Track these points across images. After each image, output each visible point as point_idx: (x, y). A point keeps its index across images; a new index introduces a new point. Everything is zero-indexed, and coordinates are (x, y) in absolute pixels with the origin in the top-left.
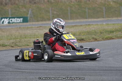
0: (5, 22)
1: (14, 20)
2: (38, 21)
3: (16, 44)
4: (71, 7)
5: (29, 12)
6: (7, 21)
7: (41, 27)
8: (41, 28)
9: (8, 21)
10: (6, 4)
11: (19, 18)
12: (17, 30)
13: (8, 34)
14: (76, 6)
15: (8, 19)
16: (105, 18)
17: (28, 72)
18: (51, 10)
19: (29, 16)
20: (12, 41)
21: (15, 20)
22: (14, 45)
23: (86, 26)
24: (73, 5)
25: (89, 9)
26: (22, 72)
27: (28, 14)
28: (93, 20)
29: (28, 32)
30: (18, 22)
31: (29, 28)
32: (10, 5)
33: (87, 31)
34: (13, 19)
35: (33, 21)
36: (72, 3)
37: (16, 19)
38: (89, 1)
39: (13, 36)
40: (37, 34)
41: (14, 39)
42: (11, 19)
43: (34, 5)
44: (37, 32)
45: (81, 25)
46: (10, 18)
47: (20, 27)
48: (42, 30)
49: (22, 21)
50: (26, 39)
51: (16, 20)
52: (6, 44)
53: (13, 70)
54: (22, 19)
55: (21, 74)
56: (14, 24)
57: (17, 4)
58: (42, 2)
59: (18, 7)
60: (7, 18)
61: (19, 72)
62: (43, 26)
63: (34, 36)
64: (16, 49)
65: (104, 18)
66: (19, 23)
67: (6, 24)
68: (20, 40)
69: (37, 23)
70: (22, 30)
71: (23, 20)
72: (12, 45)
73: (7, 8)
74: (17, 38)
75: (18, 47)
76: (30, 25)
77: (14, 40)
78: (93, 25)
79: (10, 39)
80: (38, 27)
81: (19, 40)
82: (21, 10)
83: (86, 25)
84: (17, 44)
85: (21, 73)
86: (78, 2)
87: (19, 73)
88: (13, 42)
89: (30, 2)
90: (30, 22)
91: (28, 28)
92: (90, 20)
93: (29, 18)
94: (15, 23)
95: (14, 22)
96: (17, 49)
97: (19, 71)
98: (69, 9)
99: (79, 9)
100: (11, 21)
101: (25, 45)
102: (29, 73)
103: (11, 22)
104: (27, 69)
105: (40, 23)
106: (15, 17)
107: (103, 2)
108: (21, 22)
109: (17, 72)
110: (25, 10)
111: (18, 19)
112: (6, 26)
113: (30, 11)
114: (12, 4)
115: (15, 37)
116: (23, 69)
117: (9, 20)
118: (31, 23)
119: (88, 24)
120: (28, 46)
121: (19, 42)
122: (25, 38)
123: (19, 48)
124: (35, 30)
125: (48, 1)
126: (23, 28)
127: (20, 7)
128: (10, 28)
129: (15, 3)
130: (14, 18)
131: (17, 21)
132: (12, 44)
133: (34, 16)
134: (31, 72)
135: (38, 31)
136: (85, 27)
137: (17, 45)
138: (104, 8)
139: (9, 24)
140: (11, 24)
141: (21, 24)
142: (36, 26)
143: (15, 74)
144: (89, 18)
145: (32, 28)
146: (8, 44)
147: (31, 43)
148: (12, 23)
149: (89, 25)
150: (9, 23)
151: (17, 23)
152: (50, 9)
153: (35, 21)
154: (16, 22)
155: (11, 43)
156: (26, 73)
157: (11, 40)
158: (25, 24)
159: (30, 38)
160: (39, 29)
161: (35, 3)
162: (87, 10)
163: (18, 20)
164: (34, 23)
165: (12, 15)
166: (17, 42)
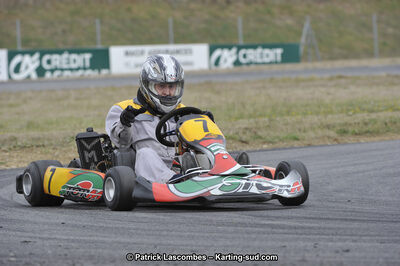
0: (226, 61)
1: (253, 55)
2: (332, 58)
3: (256, 133)
5: (302, 26)
6: (231, 56)
7: (340, 77)
8: (343, 81)
9: (234, 58)
10: (228, 2)
11: (271, 47)
12: (264, 88)
13: (231, 100)
15: (234, 50)
17: (290, 227)
18: (378, 22)
19: (303, 40)
20: (244, 123)
21: (258, 56)
22: (249, 138)
26: (272, 226)
27: (300, 34)
29: (300, 94)
30: (267, 60)
31: (303, 81)
32: (240, 4)
34: (250, 51)
35: (317, 59)
37: (259, 50)
39: (247, 107)
40: (327, 100)
41: (250, 116)
42: (243, 52)
43: (322, 6)
44: (329, 94)
46: (239, 48)
47: (272, 80)
48: (345, 88)
49: (279, 59)
50: (288, 119)
51: (262, 54)
54: (279, 51)
55: (268, 234)
56: (252, 67)
57: (263, 2)
59: (269, 12)
60: (230, 48)
61: (263, 226)
62: (349, 74)
63: (319, 107)
64: (255, 151)
66: (271, 63)
67: (228, 69)
68: (271, 120)
69: (328, 65)
70: (280, 87)
71: (283, 55)
72: (244, 138)
73: (232, 15)
74: (261, 115)
75: (264, 143)
76: (306, 71)
77: (252, 120)
79: (237, 118)
80: (331, 79)
81: (266, 119)
82: (278, 22)
84: (260, 133)
85: (269, 230)
87: (261, 229)
88: (246, 129)
90: (307, 60)
93: (302, 50)
94: (256, 64)
95: (254, 60)
96: (260, 151)
97: (263, 222)
100: (245, 56)
101: (286, 138)
102: (293, 231)
103: (242, 60)
105: (339, 64)
106: (255, 43)
108: (276, 62)
109: (257, 225)
110: (289, 22)
111: (267, 51)
112: (228, 73)
113: (307, 25)
114: (247, 2)
115: (255, 111)
117: (237, 53)
118: (310, 65)
120: (298, 139)
121: (268, 126)
122: (288, 113)
123: (265, 146)
124: (323, 90)
126: (284, 81)
127: (275, 11)
128: (238, 79)
130: (255, 47)
131: (262, 57)
132: (244, 133)
133: (320, 41)
134: (303, 228)
135: (332, 90)
137: (260, 137)
139: (238, 69)
140: (245, 68)
141: (275, 68)
142: (327, 76)
143: (248, 233)
145: (312, 80)
146: (231, 133)
147: (305, 131)
148: (248, 64)
150: (237, 63)
151: (264, 63)
152: (375, 18)
153: (323, 59)
154: (259, 60)
155: (241, 131)
156: (286, 231)
157: (241, 121)
158: (289, 67)
159: (305, 114)
160: (335, 86)
163: (267, 56)
164: (319, 65)
165: (247, 36)
166: (259, 129)
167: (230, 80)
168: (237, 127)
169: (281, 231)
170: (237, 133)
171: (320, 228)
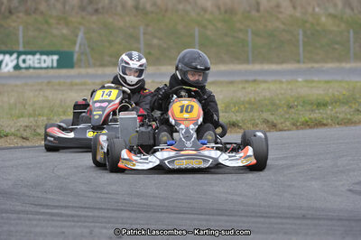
0: (7, 65)
1: (32, 60)
2: (102, 65)
3: (35, 130)
4: (204, 27)
5: (77, 36)
6: (12, 61)
9: (15, 62)
10: (10, 12)
11: (48, 53)
12: (41, 90)
13: (12, 101)
14: (219, 25)
15: (15, 56)
16: (304, 63)
17: (68, 216)
18: (144, 34)
19: (77, 48)
20: (24, 122)
21: (36, 61)
22: (29, 135)
23: (247, 86)
24: (209, 21)
25: (256, 34)
26: (52, 215)
27: (75, 43)
28: (266, 67)
29: (73, 96)
30: (44, 65)
31: (76, 84)
32: (21, 15)
33: (247, 99)
34: (29, 57)
35: (89, 66)
36: (207, 16)
37: (38, 56)
38: (258, 11)
39: (27, 107)
41: (30, 115)
42: (23, 57)
43: (94, 18)
45: (232, 83)
46: (20, 54)
47: (49, 82)
49: (55, 65)
51: (40, 59)
52: (7, 130)
53: (23, 209)
54: (55, 57)
55: (48, 221)
56: (31, 71)
57: (42, 13)
58: (119, 8)
59: (47, 22)
60: (11, 54)
61: (42, 214)
64: (34, 147)
65: (299, 62)
66: (47, 68)
67: (9, 72)
68: (48, 119)
69: (100, 71)
70: (56, 90)
71: (58, 60)
72: (25, 135)
73: (14, 24)
74: (39, 115)
75: (42, 140)
76: (79, 76)
77: (31, 119)
78: (265, 82)
79: (19, 117)
81: (45, 118)
82: (55, 32)
83: (247, 81)
84: (39, 131)
85: (47, 217)
86: (226, 12)
87: (41, 217)
88: (27, 127)
89: (83, 8)
90: (80, 67)
91: (72, 85)
92: (257, 67)
93: (75, 57)
94: (34, 68)
95: (32, 65)
96: (39, 146)
97: (42, 210)
98: (197, 31)
99: (226, 35)
100: (24, 61)
102: (70, 219)
103: (22, 65)
104: (66, 207)
106: (34, 49)
107: (298, 14)
108: (52, 68)
109: (37, 213)
110: (65, 31)
111: (44, 57)
112: (9, 76)
113: (81, 35)
114: (27, 13)
115: (34, 110)
116: (56, 207)
117: (18, 58)
118: (83, 71)
119: (251, 78)
122: (64, 113)
123: (43, 143)
125: (137, 8)
126: (59, 84)
127: (52, 21)
128: (18, 82)
129: (36, 10)
130: (33, 53)
131: (40, 63)
132: (25, 130)
133: (92, 49)
134: (78, 216)
136: (244, 88)
137: (39, 134)
138: (301, 32)
139: (17, 72)
140: (23, 71)
141: (51, 72)
142: (98, 81)
143: (30, 220)
144: (254, 62)
145: (84, 84)
146: (13, 130)
148: (26, 68)
149: (255, 81)
150: (17, 67)
151: (41, 68)
152: (142, 29)
153: (95, 65)
154: (37, 65)
155: (22, 128)
156: (64, 219)
157: (21, 119)
158: (64, 72)
161: (96, 11)
162: (250, 37)
163: (45, 61)
164: (91, 71)
165: (26, 43)
166: (38, 126)
167: (12, 82)
168: (19, 124)
169: (59, 218)
170: (18, 130)
171: (93, 217)
